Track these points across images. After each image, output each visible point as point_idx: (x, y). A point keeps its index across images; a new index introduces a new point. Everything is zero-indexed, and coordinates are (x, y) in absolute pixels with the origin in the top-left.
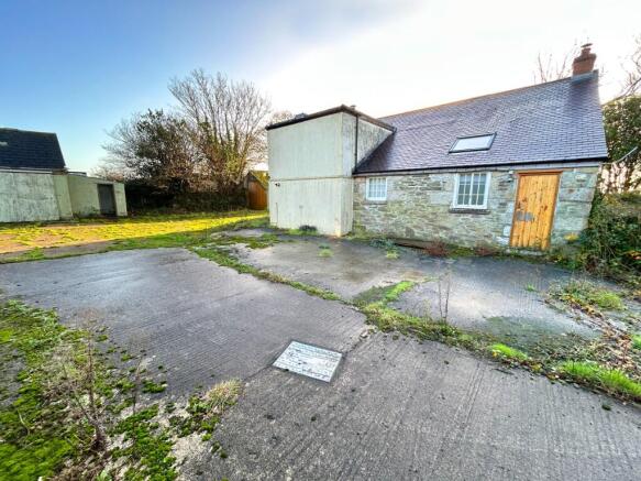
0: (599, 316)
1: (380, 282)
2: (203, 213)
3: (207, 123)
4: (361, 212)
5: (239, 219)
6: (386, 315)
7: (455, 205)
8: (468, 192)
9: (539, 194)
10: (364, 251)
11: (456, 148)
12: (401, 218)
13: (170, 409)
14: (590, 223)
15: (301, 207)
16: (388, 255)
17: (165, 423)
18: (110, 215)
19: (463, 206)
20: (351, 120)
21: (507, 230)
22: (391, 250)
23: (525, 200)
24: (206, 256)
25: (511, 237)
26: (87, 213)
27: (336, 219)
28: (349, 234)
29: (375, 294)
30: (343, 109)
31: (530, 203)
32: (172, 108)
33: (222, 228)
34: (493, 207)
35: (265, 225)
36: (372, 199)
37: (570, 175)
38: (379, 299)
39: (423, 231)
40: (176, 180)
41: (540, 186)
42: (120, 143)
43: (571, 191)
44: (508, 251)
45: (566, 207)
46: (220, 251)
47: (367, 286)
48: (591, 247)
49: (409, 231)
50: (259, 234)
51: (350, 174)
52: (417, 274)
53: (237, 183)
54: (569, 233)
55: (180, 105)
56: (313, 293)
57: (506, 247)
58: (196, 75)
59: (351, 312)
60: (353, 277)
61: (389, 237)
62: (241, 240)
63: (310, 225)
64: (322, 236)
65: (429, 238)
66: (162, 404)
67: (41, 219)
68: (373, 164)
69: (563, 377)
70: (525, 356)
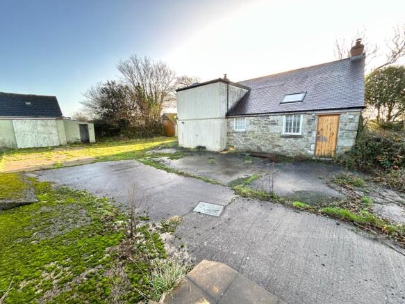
0: (351, 189)
1: (242, 175)
2: (138, 140)
3: (139, 86)
4: (232, 138)
5: (161, 143)
6: (244, 190)
7: (284, 133)
8: (291, 126)
9: (329, 126)
10: (233, 159)
11: (284, 101)
12: (254, 141)
13: (154, 225)
14: (356, 142)
15: (197, 135)
16: (247, 162)
17: (154, 229)
18: (86, 142)
19: (288, 134)
20: (224, 86)
21: (313, 147)
22: (248, 159)
23: (322, 130)
24: (147, 164)
25: (315, 150)
26: (73, 141)
27: (217, 142)
28: (225, 150)
29: (239, 181)
30: (220, 80)
31: (324, 131)
32: (119, 79)
33: (152, 149)
34: (305, 134)
35: (176, 146)
36: (237, 130)
37: (345, 116)
38: (241, 184)
39: (266, 148)
40: (123, 121)
41: (329, 122)
42: (90, 100)
43: (346, 125)
44: (314, 158)
45: (343, 133)
46: (154, 162)
47: (235, 178)
48: (356, 155)
49: (259, 148)
50: (173, 151)
51: (224, 116)
52: (261, 171)
53: (157, 120)
54: (345, 148)
55: (123, 77)
56: (208, 181)
57: (312, 156)
58: (132, 58)
59: (227, 189)
60: (228, 173)
61: (247, 152)
62: (164, 155)
63: (203, 146)
64: (209, 152)
65: (270, 152)
66: (150, 224)
67: (50, 145)
68: (237, 110)
69: (322, 213)
70: (308, 206)
